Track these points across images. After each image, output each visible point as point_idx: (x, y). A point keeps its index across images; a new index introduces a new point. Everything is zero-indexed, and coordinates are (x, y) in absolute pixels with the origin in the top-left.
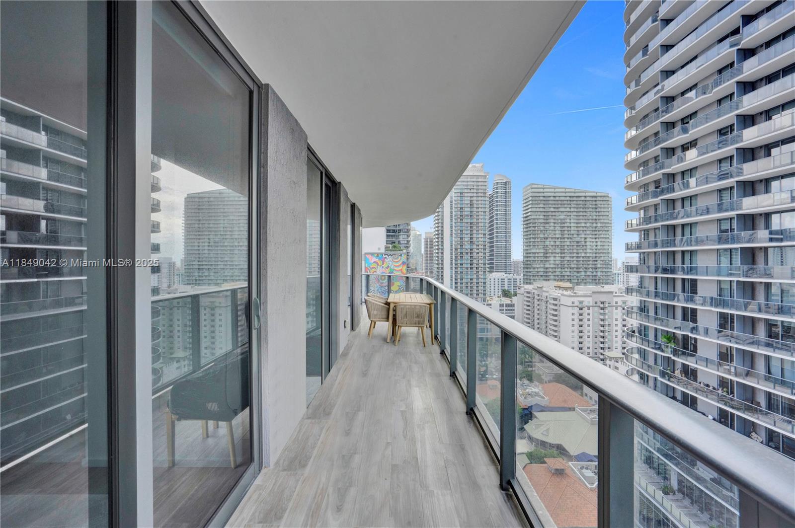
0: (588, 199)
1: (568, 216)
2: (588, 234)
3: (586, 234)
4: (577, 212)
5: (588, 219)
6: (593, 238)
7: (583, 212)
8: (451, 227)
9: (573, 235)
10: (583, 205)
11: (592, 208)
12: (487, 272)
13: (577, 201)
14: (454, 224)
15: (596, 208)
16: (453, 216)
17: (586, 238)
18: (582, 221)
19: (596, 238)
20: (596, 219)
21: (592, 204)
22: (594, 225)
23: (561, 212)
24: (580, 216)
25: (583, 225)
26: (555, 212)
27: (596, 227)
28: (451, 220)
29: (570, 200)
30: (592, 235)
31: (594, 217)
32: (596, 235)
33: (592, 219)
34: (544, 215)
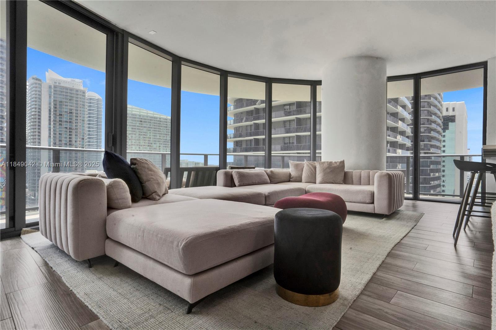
0: (162, 120)
1: (149, 130)
2: (161, 144)
3: (160, 144)
4: (154, 128)
5: (162, 134)
6: (164, 147)
7: (158, 128)
8: (50, 130)
9: (151, 143)
10: (159, 124)
11: (164, 127)
12: (84, 169)
13: (154, 120)
14: (52, 127)
15: (167, 127)
16: (52, 120)
17: (160, 146)
18: (157, 135)
19: (166, 147)
20: (166, 134)
21: (164, 124)
22: (165, 138)
23: (144, 127)
24: (156, 131)
25: (158, 137)
26: (140, 126)
27: (166, 139)
28: (50, 124)
29: (150, 120)
30: (164, 144)
31: (165, 133)
32: (166, 144)
33: (164, 134)
34: (132, 128)
